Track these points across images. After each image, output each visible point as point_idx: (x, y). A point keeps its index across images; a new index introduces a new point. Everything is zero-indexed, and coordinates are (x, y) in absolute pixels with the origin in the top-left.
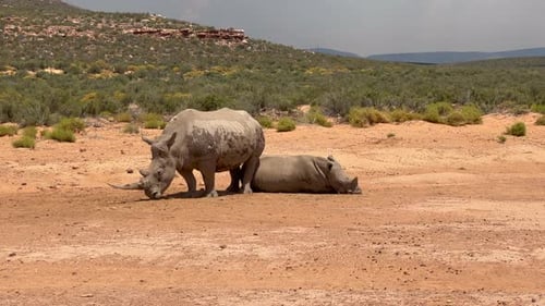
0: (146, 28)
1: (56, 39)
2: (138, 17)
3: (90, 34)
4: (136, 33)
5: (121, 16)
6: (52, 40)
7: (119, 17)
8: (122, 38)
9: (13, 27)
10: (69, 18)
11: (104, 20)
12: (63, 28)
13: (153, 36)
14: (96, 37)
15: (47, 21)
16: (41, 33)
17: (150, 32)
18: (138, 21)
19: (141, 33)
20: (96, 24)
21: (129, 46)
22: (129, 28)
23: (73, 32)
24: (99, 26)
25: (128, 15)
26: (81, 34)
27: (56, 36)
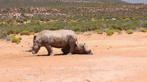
0: (142, 7)
1: (118, 11)
2: (140, 4)
3: (127, 9)
4: (139, 8)
5: (136, 4)
6: (117, 11)
7: (136, 5)
8: (136, 10)
9: (108, 9)
10: (122, 6)
11: (131, 6)
12: (120, 8)
13: (144, 9)
14: (129, 10)
15: (117, 7)
16: (115, 10)
17: (143, 8)
18: (140, 5)
19: (141, 8)
20: (129, 7)
21: (137, 12)
22: (138, 7)
23: (123, 9)
24: (130, 7)
25: (138, 4)
26: (125, 10)
27: (118, 10)
